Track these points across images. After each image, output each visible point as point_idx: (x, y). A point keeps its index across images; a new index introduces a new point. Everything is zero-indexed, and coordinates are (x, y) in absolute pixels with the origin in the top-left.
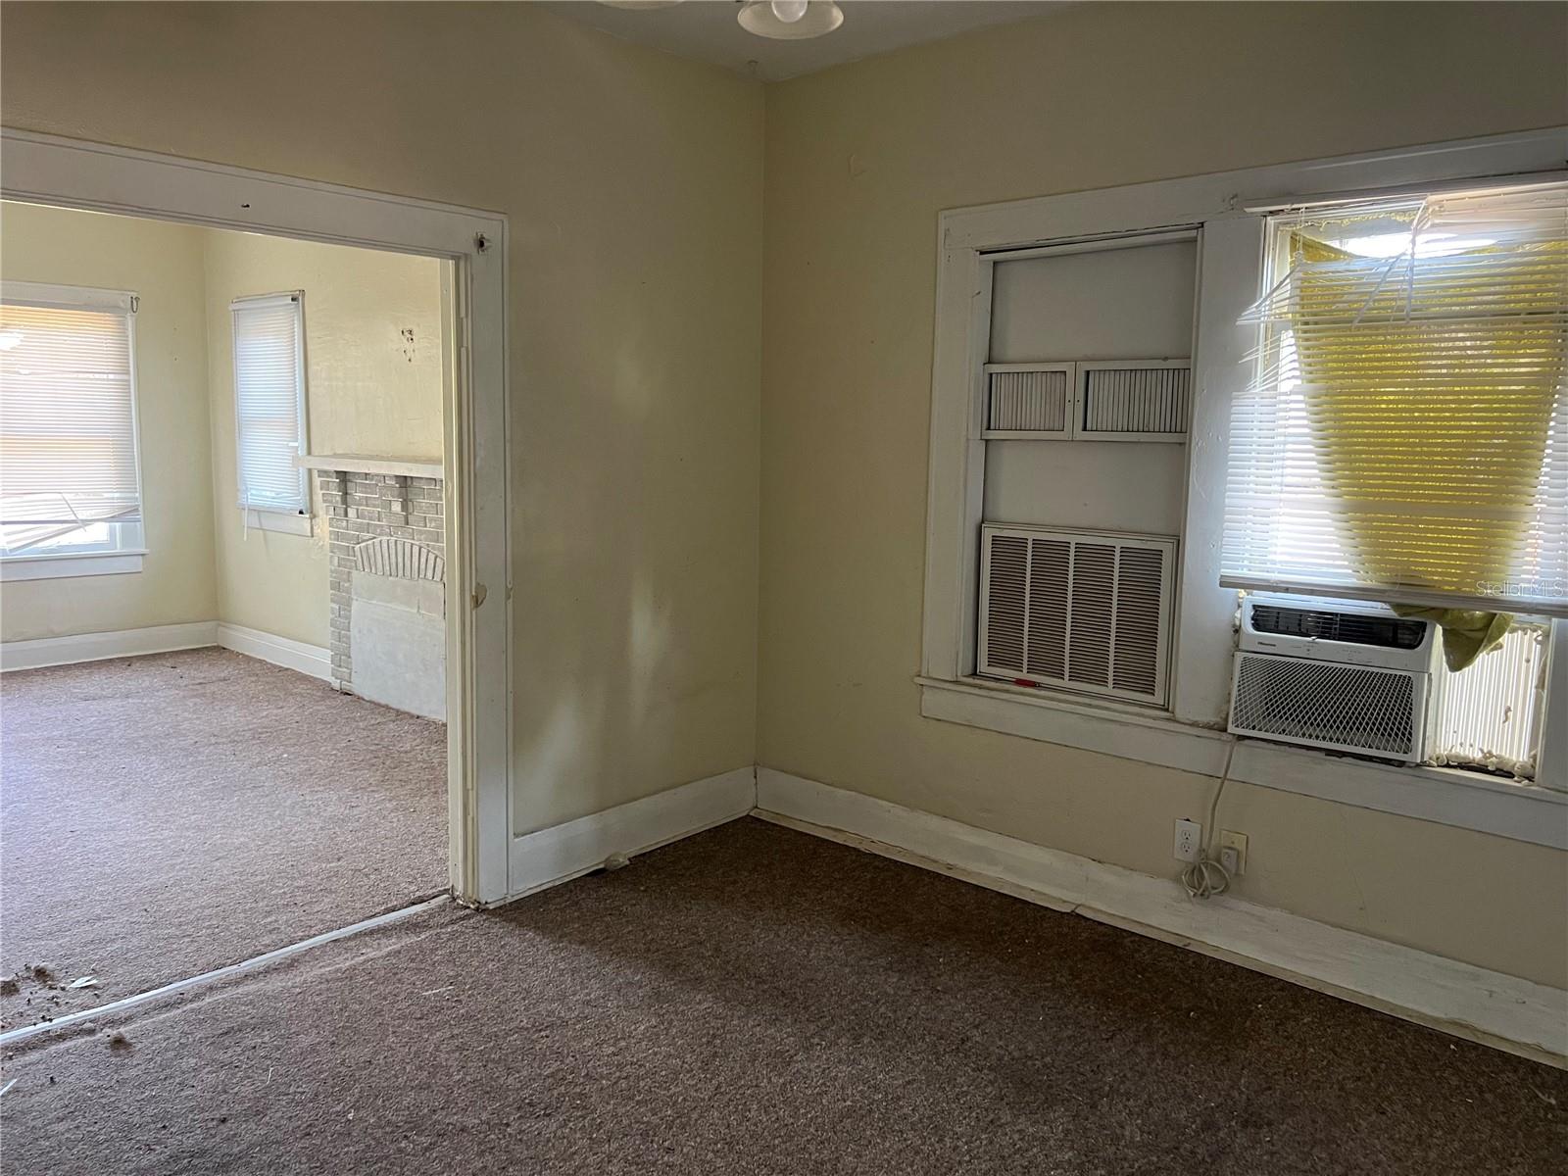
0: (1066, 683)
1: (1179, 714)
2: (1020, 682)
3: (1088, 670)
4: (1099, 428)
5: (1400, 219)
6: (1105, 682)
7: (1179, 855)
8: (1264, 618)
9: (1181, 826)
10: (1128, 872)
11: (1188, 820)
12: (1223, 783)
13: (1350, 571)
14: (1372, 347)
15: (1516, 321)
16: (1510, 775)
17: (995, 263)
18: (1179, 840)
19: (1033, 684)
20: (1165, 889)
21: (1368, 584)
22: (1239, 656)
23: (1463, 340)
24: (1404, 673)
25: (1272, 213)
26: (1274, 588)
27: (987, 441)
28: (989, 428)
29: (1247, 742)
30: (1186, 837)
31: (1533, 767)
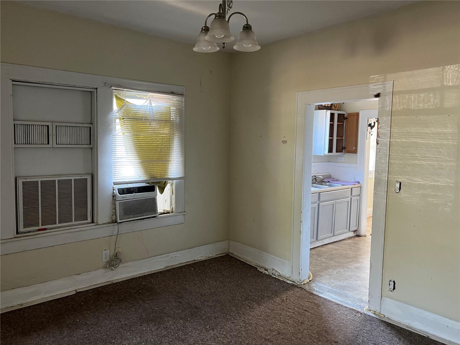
0: (58, 225)
1: (99, 223)
2: (39, 230)
3: (65, 218)
4: (61, 143)
6: (72, 221)
7: (104, 260)
8: (122, 191)
9: (104, 252)
10: (89, 273)
11: (106, 250)
13: (139, 177)
14: (137, 125)
16: (169, 213)
18: (104, 256)
19: (45, 229)
20: (102, 271)
22: (117, 203)
23: (154, 125)
26: (127, 183)
27: (15, 148)
28: (15, 144)
30: (106, 254)
31: (172, 210)
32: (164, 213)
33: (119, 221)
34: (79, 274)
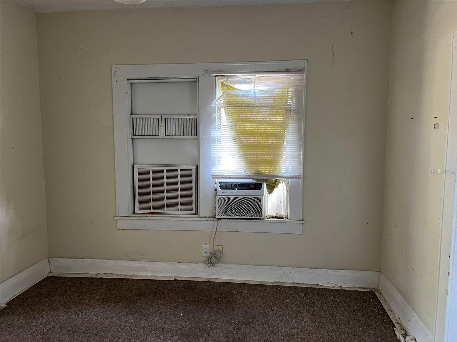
0: (166, 211)
1: (201, 216)
2: (150, 213)
3: (172, 206)
4: (170, 135)
5: (248, 80)
6: (178, 209)
7: (204, 255)
8: (223, 186)
9: (204, 247)
10: (190, 263)
11: (206, 245)
12: (216, 232)
13: (243, 171)
14: (244, 114)
15: (276, 108)
16: (283, 218)
17: (131, 83)
18: (204, 251)
19: (155, 213)
20: (202, 266)
21: (248, 174)
22: (218, 197)
24: (259, 196)
25: (217, 76)
26: (226, 177)
27: (133, 139)
28: (133, 135)
29: (222, 220)
30: (206, 250)
31: (288, 215)
32: (276, 217)
33: (217, 217)
34: (181, 263)
